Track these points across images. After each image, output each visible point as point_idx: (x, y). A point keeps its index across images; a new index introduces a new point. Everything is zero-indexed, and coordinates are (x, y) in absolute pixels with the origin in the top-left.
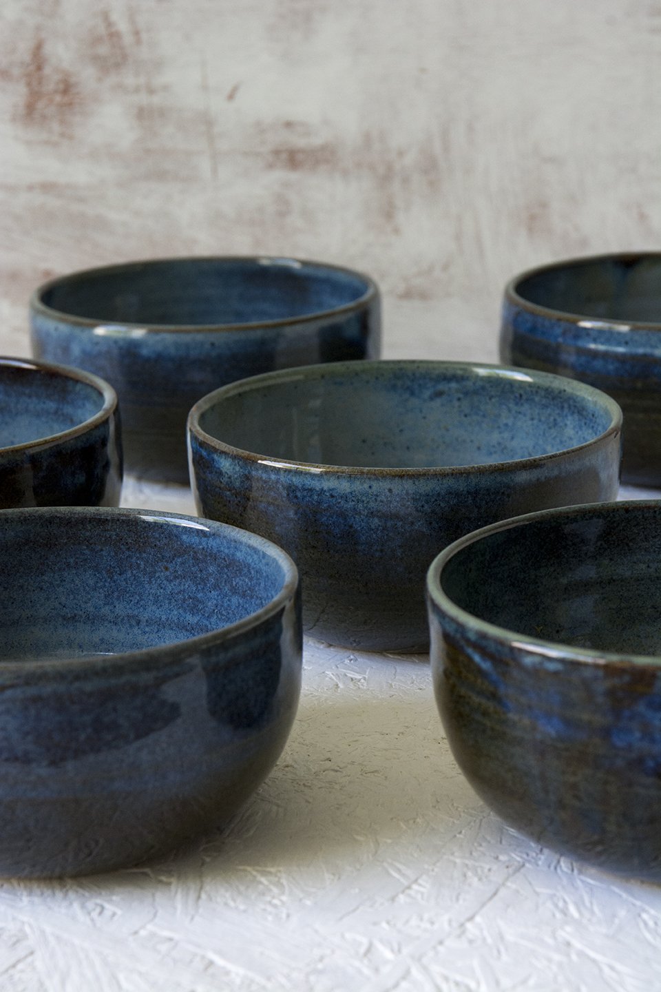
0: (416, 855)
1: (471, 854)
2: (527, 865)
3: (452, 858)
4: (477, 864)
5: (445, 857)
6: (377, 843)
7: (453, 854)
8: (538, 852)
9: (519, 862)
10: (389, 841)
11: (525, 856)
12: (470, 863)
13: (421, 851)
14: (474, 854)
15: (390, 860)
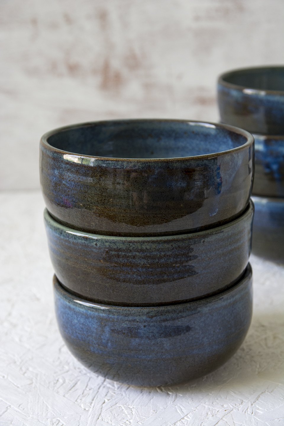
0: (190, 403)
1: (213, 403)
2: (234, 410)
3: (204, 405)
4: (213, 408)
5: (202, 404)
6: (176, 395)
7: (205, 403)
8: (240, 404)
9: (231, 408)
10: (181, 395)
11: (234, 405)
12: (211, 407)
13: (193, 401)
14: (214, 403)
15: (179, 405)
